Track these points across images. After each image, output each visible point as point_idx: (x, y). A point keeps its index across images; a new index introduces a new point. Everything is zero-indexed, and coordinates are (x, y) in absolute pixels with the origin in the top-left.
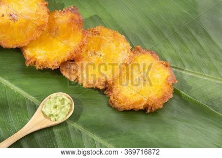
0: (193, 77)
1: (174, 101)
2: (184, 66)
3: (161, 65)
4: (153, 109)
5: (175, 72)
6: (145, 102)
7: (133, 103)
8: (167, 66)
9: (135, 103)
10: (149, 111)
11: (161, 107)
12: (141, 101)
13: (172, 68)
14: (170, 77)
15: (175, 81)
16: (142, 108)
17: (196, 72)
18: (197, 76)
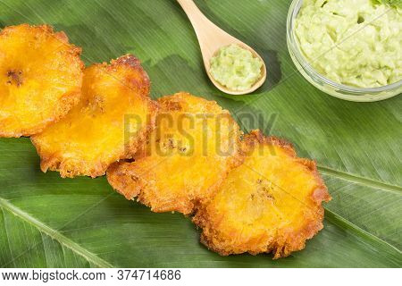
0: (361, 187)
1: (324, 234)
2: (343, 166)
3: (301, 168)
4: (286, 252)
5: (327, 179)
6: (271, 238)
7: (247, 240)
8: (310, 168)
9: (252, 241)
10: (277, 255)
11: (301, 248)
12: (264, 236)
13: (320, 172)
14: (318, 189)
15: (327, 197)
16: (265, 250)
17: (367, 178)
18: (369, 186)
